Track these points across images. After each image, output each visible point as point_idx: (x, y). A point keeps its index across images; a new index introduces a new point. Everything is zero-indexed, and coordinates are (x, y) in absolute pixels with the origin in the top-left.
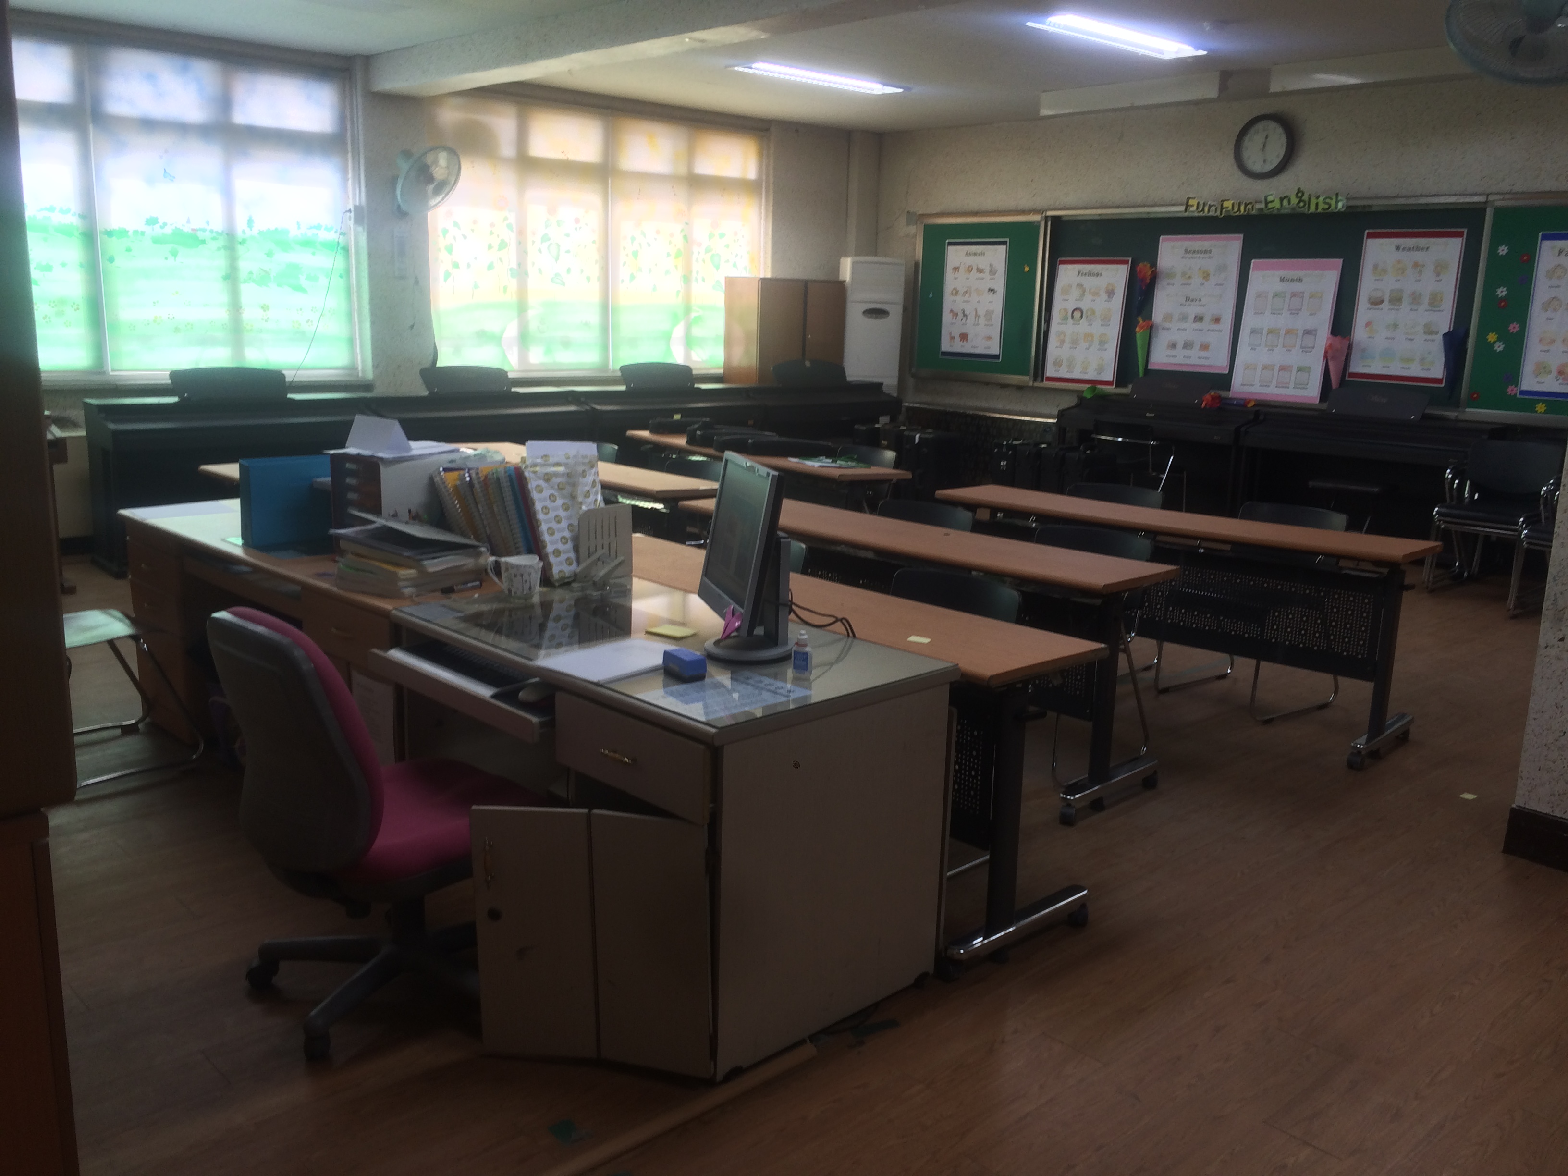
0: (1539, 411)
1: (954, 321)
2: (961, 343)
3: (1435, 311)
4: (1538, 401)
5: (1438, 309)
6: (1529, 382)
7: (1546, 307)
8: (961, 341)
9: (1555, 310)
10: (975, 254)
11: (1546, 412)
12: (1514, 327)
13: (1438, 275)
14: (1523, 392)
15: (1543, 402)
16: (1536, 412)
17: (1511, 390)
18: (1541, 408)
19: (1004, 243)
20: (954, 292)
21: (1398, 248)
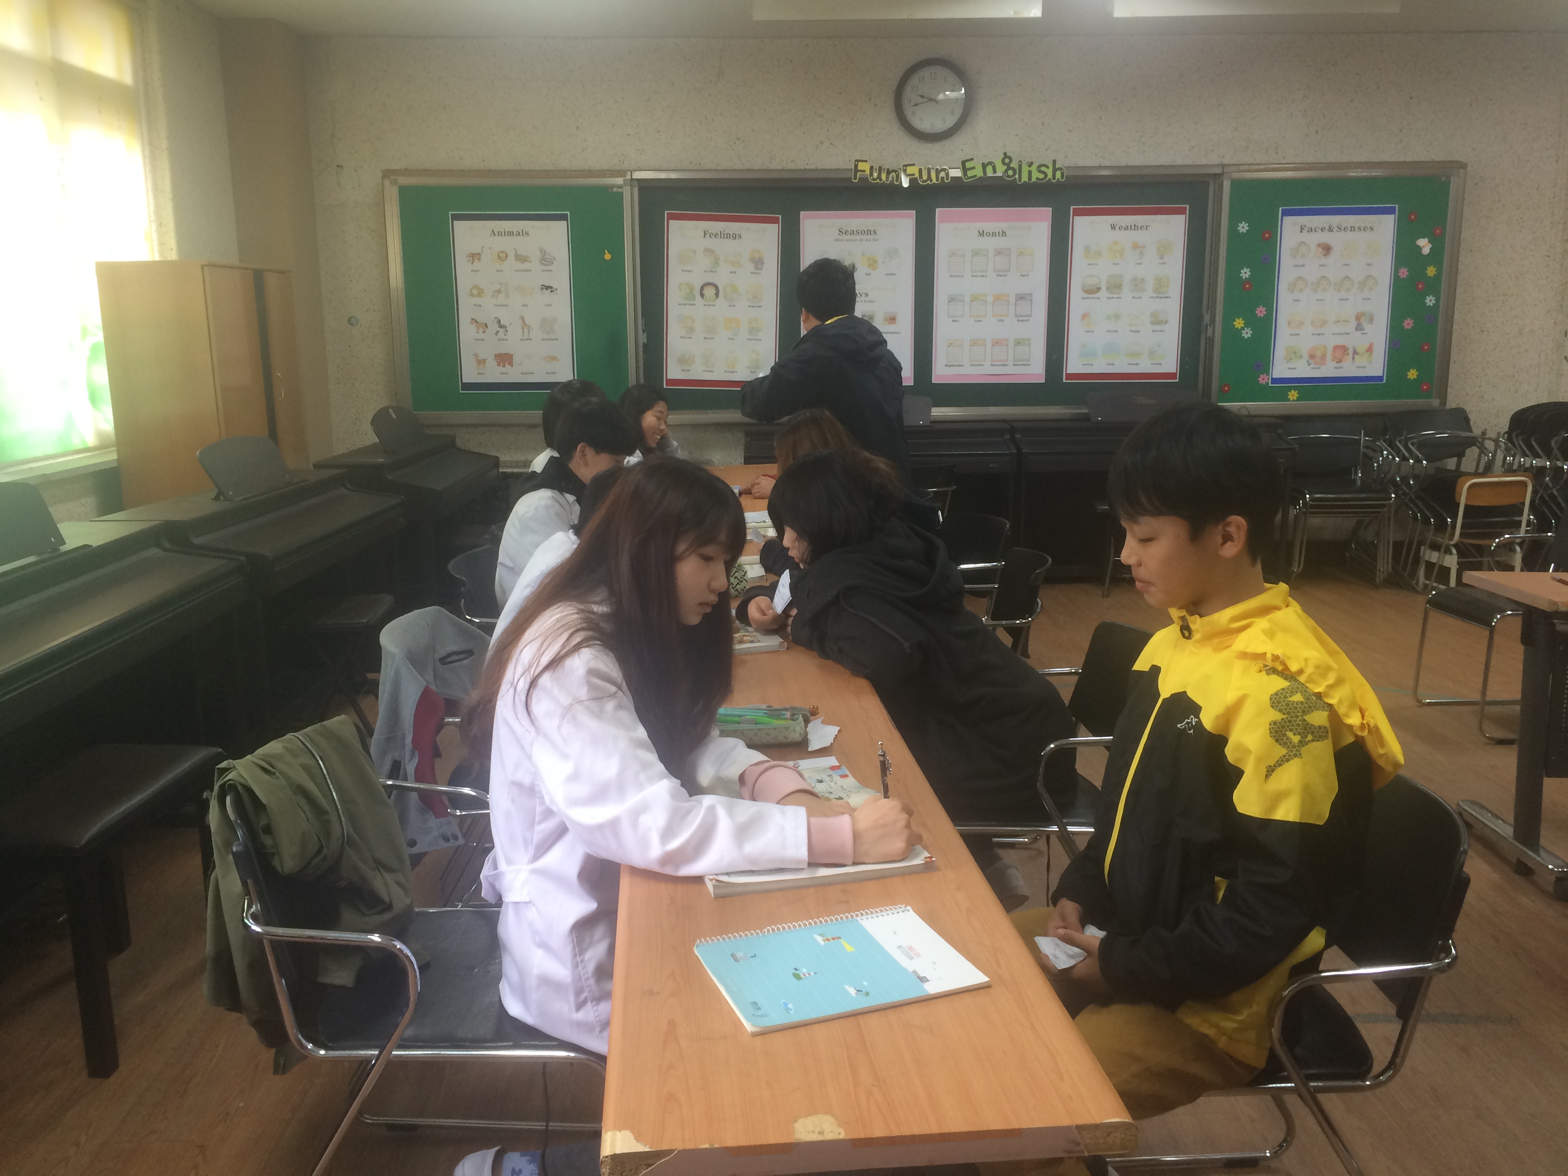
0: (1291, 399)
1: (481, 335)
2: (501, 369)
3: (1161, 298)
4: (1289, 389)
5: (1166, 295)
6: (1281, 369)
7: (1292, 288)
8: (499, 365)
9: (1301, 290)
10: (511, 234)
11: (1298, 399)
12: (1261, 311)
13: (1162, 257)
14: (1275, 381)
15: (1295, 388)
16: (1289, 400)
17: (1263, 379)
18: (1293, 395)
19: (563, 218)
20: (475, 292)
21: (1113, 227)
